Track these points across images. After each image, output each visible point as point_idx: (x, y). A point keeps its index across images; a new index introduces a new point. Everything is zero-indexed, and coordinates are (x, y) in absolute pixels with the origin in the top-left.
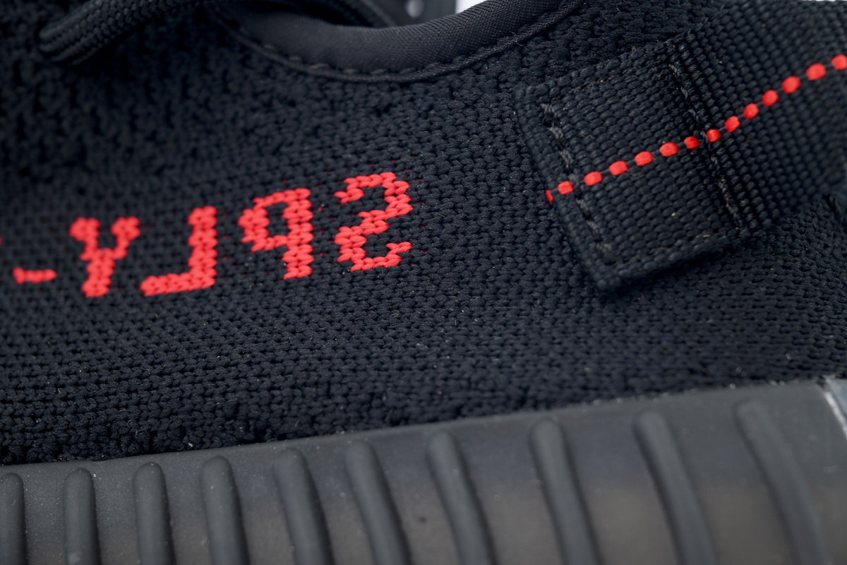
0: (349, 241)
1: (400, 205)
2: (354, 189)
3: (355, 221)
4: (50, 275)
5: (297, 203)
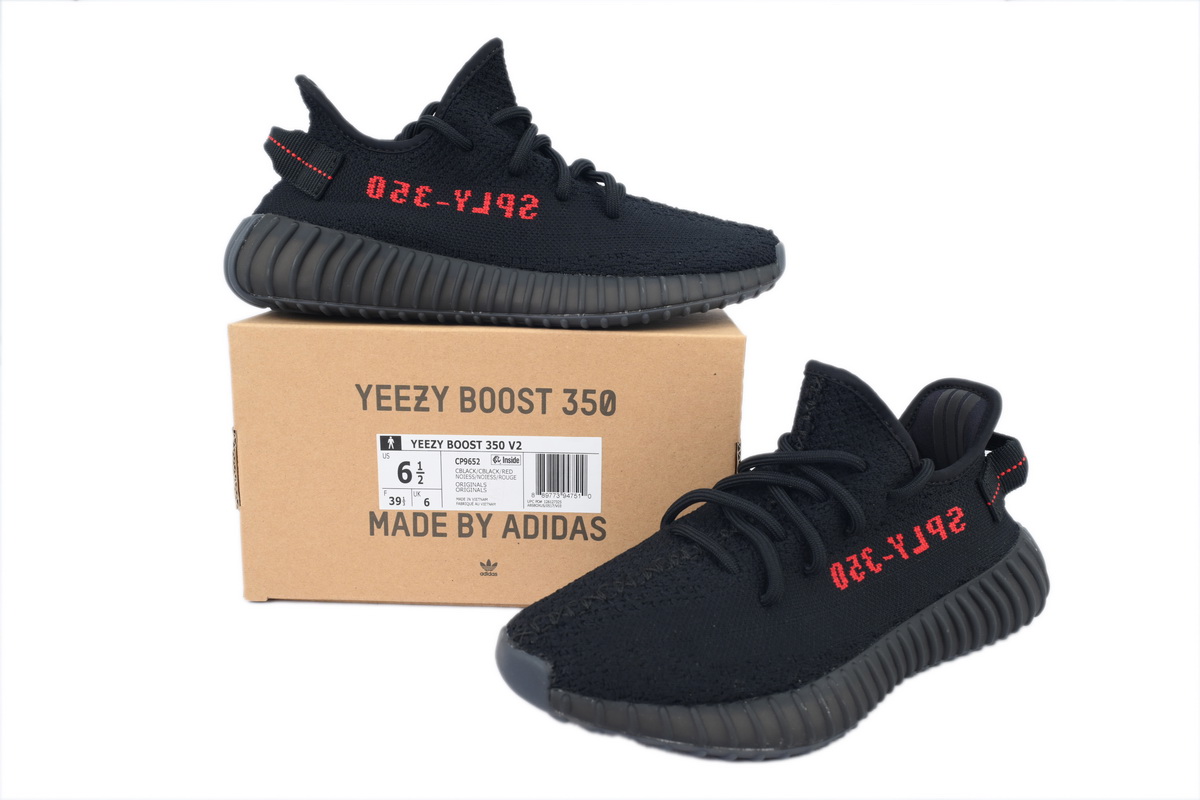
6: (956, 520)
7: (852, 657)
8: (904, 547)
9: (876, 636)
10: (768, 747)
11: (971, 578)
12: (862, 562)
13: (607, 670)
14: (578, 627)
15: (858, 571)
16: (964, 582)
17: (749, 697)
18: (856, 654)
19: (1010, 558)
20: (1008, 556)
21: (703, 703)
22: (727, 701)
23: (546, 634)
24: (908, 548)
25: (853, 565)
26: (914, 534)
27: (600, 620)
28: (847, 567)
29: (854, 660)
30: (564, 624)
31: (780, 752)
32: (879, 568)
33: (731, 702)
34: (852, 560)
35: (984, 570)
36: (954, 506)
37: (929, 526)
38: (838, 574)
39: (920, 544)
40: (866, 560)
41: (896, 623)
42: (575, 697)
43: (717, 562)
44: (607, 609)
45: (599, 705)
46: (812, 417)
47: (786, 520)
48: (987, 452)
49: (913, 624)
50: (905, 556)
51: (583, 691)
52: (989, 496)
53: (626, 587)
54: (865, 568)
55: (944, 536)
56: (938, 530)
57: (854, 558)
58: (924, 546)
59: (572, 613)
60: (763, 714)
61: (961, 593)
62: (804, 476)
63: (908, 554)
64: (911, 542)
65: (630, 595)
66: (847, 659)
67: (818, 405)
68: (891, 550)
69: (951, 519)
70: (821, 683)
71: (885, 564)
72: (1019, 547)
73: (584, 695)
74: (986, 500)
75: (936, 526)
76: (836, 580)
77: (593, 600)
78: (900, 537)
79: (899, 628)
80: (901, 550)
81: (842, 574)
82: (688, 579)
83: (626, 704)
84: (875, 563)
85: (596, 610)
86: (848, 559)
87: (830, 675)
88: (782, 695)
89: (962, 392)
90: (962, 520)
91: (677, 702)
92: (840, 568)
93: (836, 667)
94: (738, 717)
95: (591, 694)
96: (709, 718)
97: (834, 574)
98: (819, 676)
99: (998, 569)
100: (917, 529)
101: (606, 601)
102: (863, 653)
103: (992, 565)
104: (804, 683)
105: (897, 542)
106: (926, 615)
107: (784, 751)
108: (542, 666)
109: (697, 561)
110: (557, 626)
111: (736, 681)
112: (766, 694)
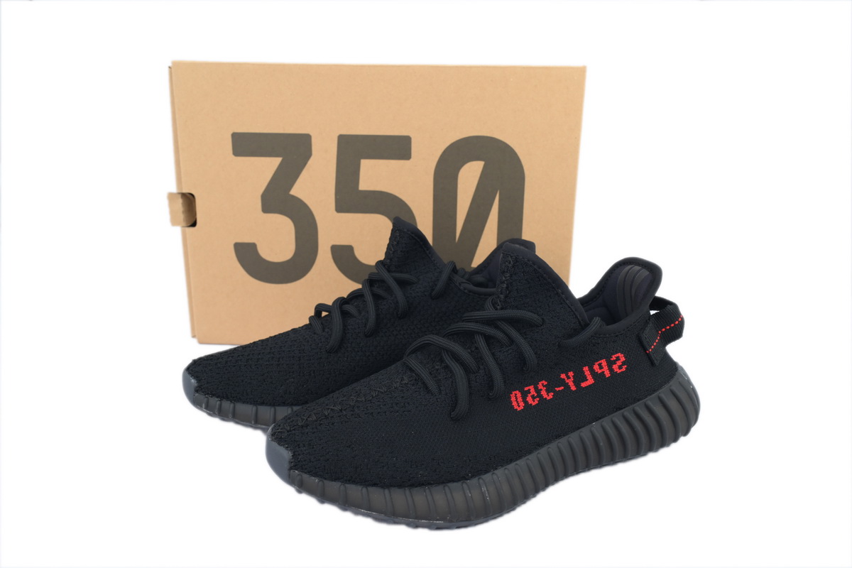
0: (615, 367)
1: (623, 359)
2: (614, 358)
3: (615, 364)
4: (562, 388)
5: (604, 362)
6: (619, 363)
7: (517, 460)
8: (573, 382)
9: (539, 445)
10: (437, 520)
11: (626, 406)
12: (538, 391)
13: (328, 460)
14: (317, 428)
15: (533, 397)
16: (621, 409)
17: (429, 484)
18: (520, 457)
19: (663, 393)
20: (660, 391)
21: (395, 486)
22: (412, 486)
23: (293, 432)
24: (577, 383)
25: (530, 393)
26: (583, 372)
27: (333, 424)
28: (525, 395)
29: (518, 462)
30: (307, 426)
31: (448, 524)
32: (551, 396)
33: (416, 487)
34: (529, 390)
35: (639, 401)
36: (617, 353)
37: (596, 367)
38: (516, 398)
39: (587, 380)
40: (541, 390)
41: (558, 437)
42: (305, 476)
43: (426, 387)
44: (339, 416)
45: (321, 483)
46: (507, 285)
47: (479, 359)
48: (652, 312)
49: (574, 438)
50: (573, 388)
51: (310, 473)
52: (647, 347)
53: (357, 401)
54: (540, 396)
55: (607, 374)
56: (603, 370)
57: (532, 388)
58: (590, 381)
59: (314, 418)
60: (439, 497)
61: (617, 417)
62: (497, 327)
63: (576, 386)
64: (580, 378)
65: (358, 407)
66: (512, 461)
67: (511, 276)
68: (563, 383)
69: (614, 362)
70: (487, 477)
71: (556, 392)
72: (673, 384)
73: (312, 475)
74: (645, 350)
75: (602, 367)
76: (514, 404)
77: (332, 409)
78: (571, 374)
79: (561, 440)
80: (571, 383)
81: (520, 399)
82: (403, 397)
83: (340, 483)
84: (548, 391)
85: (332, 417)
86: (526, 389)
87: (496, 472)
88: (455, 484)
89: (637, 268)
90: (624, 363)
91: (375, 485)
92: (519, 395)
93: (502, 466)
94: (420, 497)
95: (315, 475)
96: (399, 497)
97: (513, 399)
98: (486, 472)
99: (651, 401)
100: (586, 369)
101: (341, 410)
102: (526, 458)
103: (646, 397)
104: (473, 476)
105: (568, 378)
106: (585, 433)
107: (451, 524)
108: (286, 454)
109: (413, 385)
110: (302, 426)
111: (421, 472)
112: (443, 483)
